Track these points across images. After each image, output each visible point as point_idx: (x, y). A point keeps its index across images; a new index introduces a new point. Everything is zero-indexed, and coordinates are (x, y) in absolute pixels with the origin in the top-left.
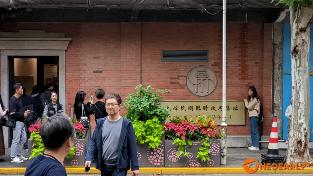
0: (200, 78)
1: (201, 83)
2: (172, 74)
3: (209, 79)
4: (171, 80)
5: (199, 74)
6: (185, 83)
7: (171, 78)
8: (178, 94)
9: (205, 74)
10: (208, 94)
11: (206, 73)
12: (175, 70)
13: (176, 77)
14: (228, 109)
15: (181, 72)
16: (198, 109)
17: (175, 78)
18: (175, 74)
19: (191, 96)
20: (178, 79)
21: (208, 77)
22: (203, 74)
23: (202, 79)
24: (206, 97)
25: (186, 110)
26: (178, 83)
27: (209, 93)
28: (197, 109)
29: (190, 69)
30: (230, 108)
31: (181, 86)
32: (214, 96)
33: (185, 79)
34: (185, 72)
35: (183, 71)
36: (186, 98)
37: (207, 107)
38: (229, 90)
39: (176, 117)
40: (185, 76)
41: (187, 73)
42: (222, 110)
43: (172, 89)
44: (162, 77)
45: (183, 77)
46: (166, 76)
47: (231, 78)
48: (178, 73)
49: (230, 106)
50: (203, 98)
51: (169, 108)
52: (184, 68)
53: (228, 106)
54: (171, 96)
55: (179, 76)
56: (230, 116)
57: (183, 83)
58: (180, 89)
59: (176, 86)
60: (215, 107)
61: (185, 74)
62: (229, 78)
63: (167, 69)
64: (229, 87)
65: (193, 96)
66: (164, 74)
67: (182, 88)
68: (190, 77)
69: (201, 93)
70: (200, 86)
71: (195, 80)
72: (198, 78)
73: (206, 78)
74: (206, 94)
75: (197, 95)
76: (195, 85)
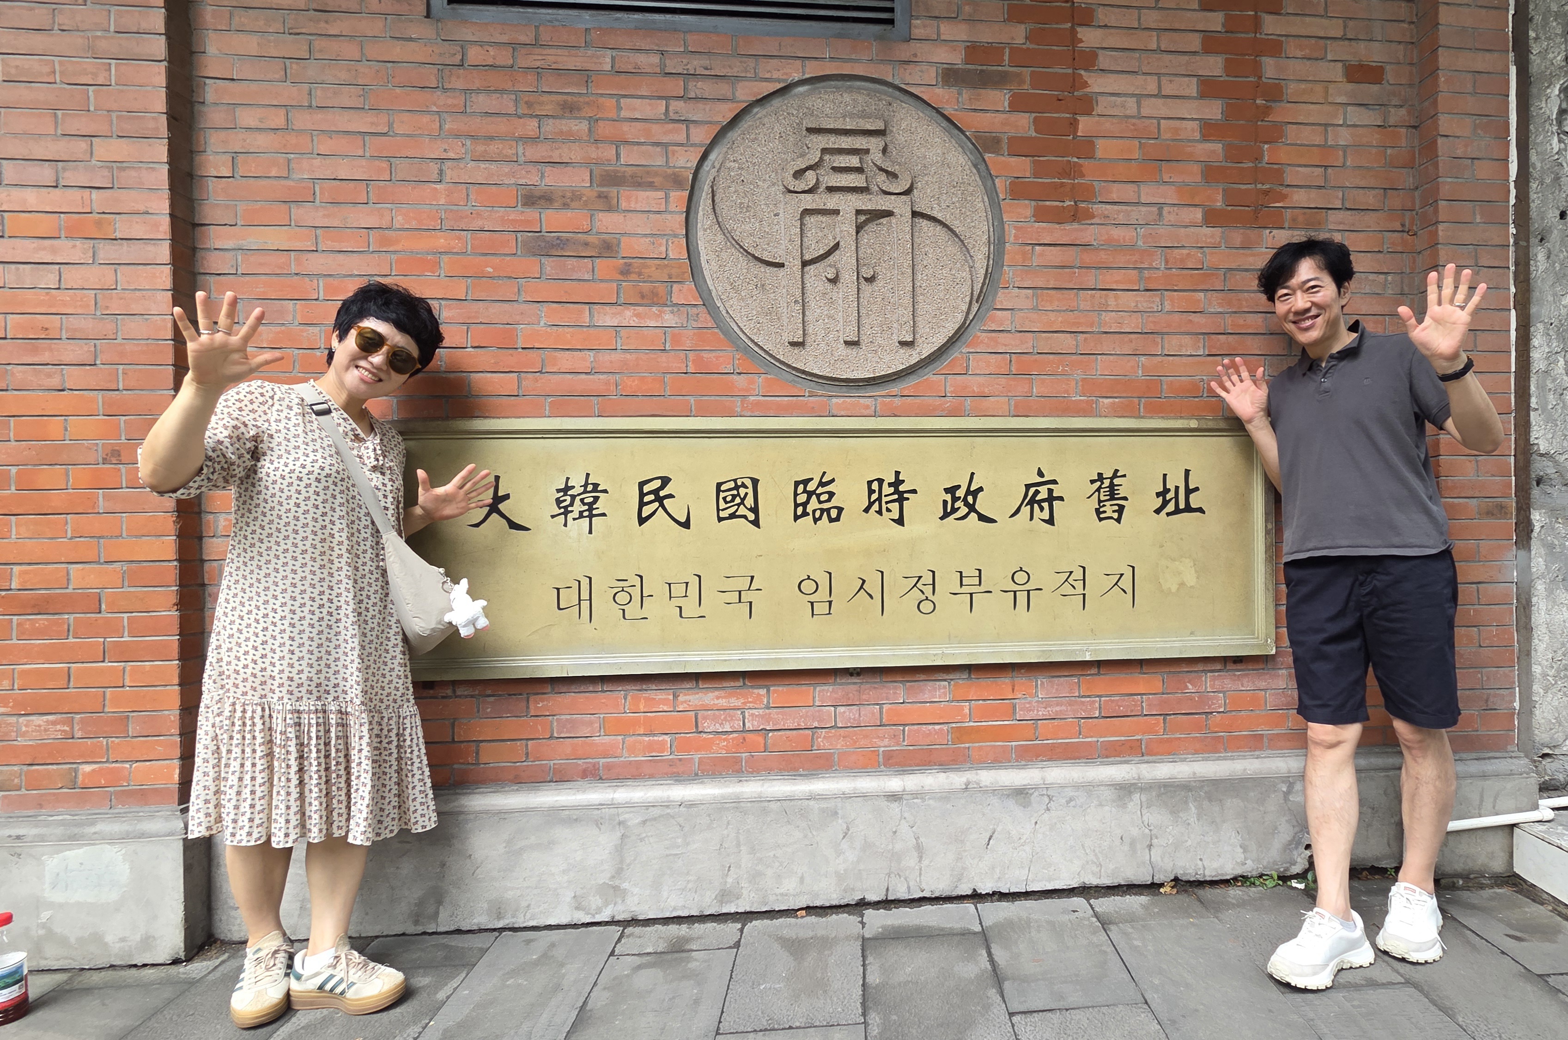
0: (832, 202)
1: (837, 246)
2: (540, 152)
3: (915, 214)
4: (531, 213)
5: (813, 156)
6: (677, 251)
8: (607, 359)
9: (876, 156)
10: (913, 357)
11: (884, 151)
12: (569, 109)
14: (1109, 509)
15: (631, 131)
16: (813, 504)
17: (571, 199)
18: (572, 152)
19: (740, 381)
21: (908, 192)
22: (854, 161)
23: (848, 204)
24: (895, 389)
25: (686, 525)
26: (608, 248)
27: (925, 349)
28: (800, 512)
29: (726, 112)
30: (1125, 499)
31: (633, 277)
32: (974, 383)
33: (672, 207)
34: (681, 137)
35: (655, 128)
36: (688, 401)
37: (902, 488)
38: (1109, 321)
39: (585, 595)
40: (674, 174)
41: (691, 149)
42: (1051, 521)
43: (544, 307)
44: (435, 176)
45: (651, 186)
46: (480, 172)
47: (1129, 208)
48: (598, 148)
49: (1124, 476)
50: (862, 400)
51: (507, 497)
52: (660, 98)
53: (1112, 479)
54: (530, 375)
55: (614, 179)
56: (1128, 573)
57: (660, 245)
58: (628, 313)
59: (586, 277)
60: (981, 489)
61: (674, 153)
62: (1116, 207)
63: (482, 102)
64: (1116, 298)
65: (760, 380)
66: (451, 155)
67: (645, 301)
68: (732, 189)
69: (842, 346)
70: (829, 280)
71: (776, 215)
72: (808, 197)
73: (893, 197)
74: (887, 358)
75: (804, 372)
76: (781, 272)
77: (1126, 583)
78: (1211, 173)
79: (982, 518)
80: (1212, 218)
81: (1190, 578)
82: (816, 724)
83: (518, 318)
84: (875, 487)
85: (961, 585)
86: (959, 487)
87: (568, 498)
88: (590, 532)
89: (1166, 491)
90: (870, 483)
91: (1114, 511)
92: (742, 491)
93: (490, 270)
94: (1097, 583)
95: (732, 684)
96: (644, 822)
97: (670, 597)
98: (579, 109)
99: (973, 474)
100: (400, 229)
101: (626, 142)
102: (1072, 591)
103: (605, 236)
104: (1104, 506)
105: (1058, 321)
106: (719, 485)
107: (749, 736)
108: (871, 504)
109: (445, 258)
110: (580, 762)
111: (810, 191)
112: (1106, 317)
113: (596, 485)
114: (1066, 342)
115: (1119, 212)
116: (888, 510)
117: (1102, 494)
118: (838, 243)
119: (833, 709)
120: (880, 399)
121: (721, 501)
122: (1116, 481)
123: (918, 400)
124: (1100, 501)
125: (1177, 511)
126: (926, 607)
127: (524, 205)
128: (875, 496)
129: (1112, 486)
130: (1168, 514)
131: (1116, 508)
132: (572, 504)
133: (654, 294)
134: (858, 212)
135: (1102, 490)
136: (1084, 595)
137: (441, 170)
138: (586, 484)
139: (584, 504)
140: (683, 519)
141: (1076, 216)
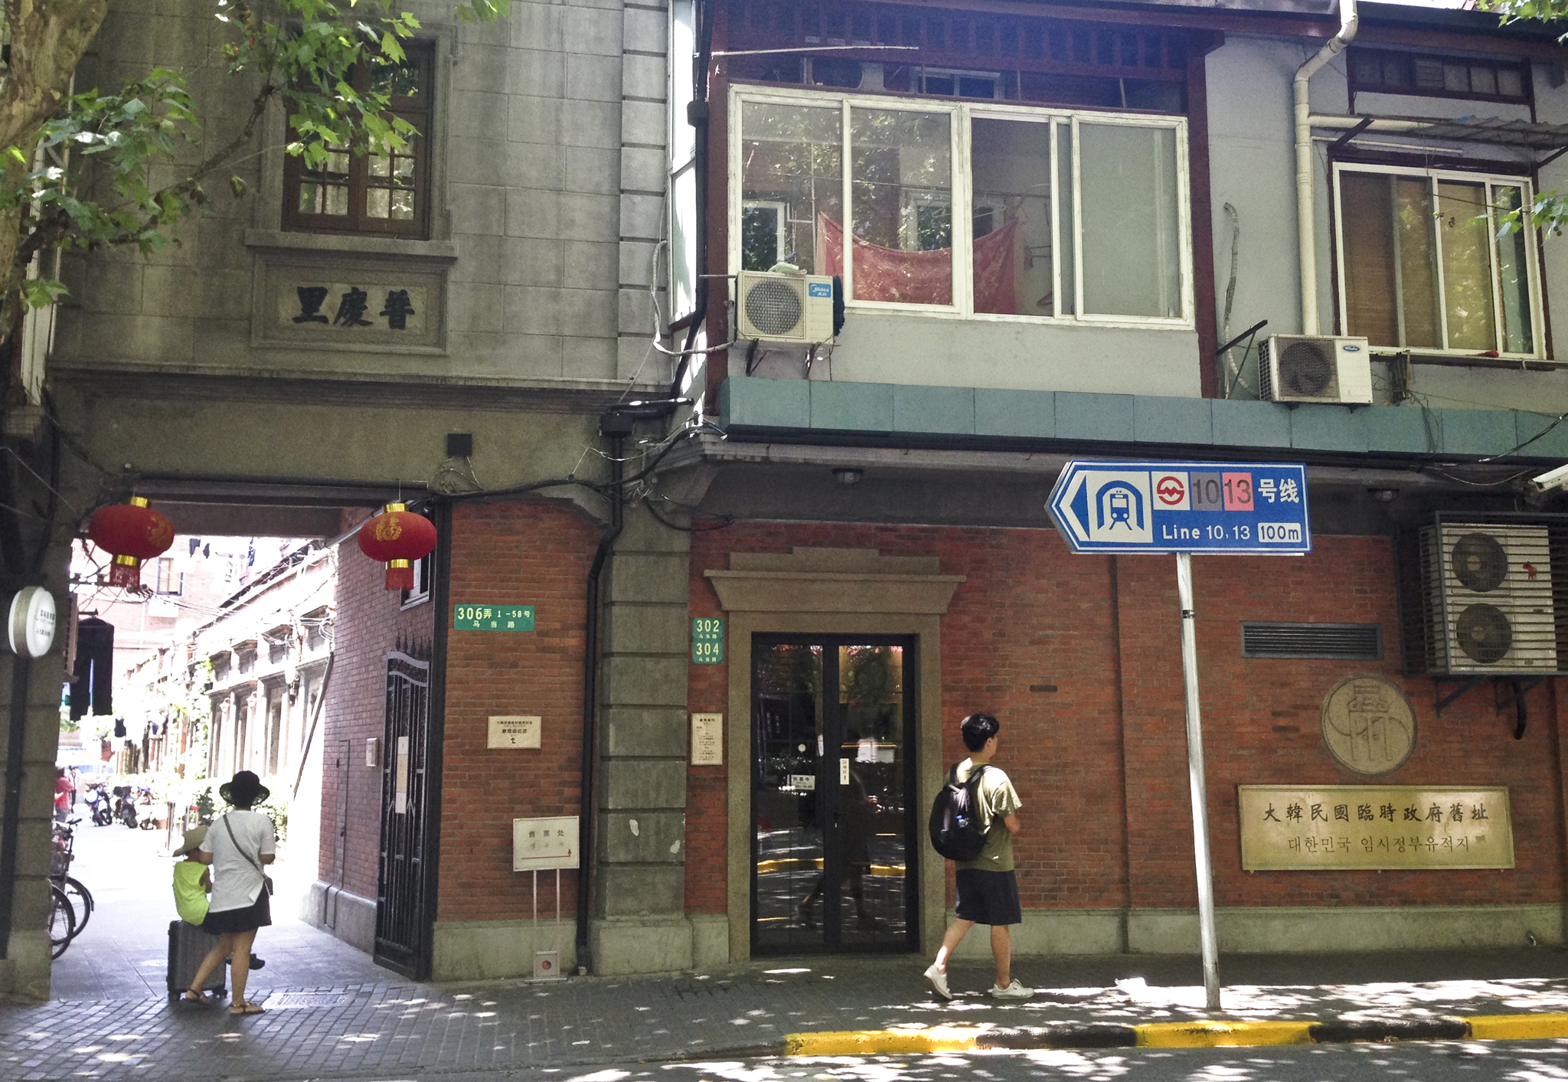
0: (1364, 715)
1: (1366, 728)
2: (1276, 699)
3: (1389, 718)
4: (1274, 719)
5: (1358, 700)
6: (1317, 730)
7: (1275, 714)
9: (1377, 699)
11: (1379, 697)
13: (1288, 707)
16: (1364, 814)
18: (1286, 699)
20: (1296, 715)
21: (1387, 711)
22: (1370, 702)
23: (1369, 715)
24: (1387, 776)
28: (1360, 816)
30: (1462, 813)
39: (1298, 843)
42: (1439, 821)
49: (1461, 805)
51: (1273, 810)
53: (1457, 806)
56: (1465, 839)
68: (1333, 710)
72: (1357, 713)
73: (1383, 713)
74: (1384, 766)
75: (1357, 770)
76: (1350, 737)
79: (1418, 820)
84: (1383, 808)
85: (1412, 842)
86: (1409, 808)
87: (1291, 810)
88: (1298, 822)
89: (1475, 810)
92: (1342, 809)
94: (1455, 842)
97: (1323, 845)
99: (1413, 804)
102: (1447, 845)
104: (1456, 816)
106: (1335, 807)
108: (1382, 814)
111: (1357, 711)
113: (1299, 807)
116: (1388, 816)
120: (1384, 779)
121: (1336, 812)
123: (1395, 779)
124: (1454, 814)
125: (1479, 817)
126: (1402, 849)
127: (1273, 716)
128: (1383, 811)
129: (1457, 809)
130: (1476, 819)
131: (1459, 816)
132: (1292, 813)
134: (1372, 718)
135: (1454, 810)
136: (1451, 847)
138: (1296, 806)
139: (1296, 812)
140: (1325, 818)
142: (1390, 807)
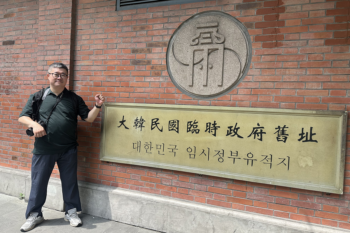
0: (202, 47)
1: (203, 59)
2: (136, 40)
3: (225, 49)
4: (134, 55)
5: (198, 35)
6: (164, 63)
7: (134, 51)
8: (148, 89)
9: (215, 34)
10: (222, 89)
11: (217, 31)
12: (142, 28)
13: (143, 46)
15: (155, 33)
17: (142, 51)
18: (142, 39)
19: (176, 95)
20: (149, 51)
21: (223, 43)
22: (209, 35)
23: (206, 48)
24: (216, 98)
25: (161, 131)
26: (149, 62)
27: (225, 87)
28: (189, 130)
29: (177, 25)
30: (288, 135)
31: (154, 69)
32: (239, 97)
33: (163, 51)
34: (166, 33)
35: (161, 31)
36: (164, 100)
37: (216, 126)
38: (286, 78)
39: (139, 146)
40: (164, 43)
41: (169, 36)
42: (261, 140)
43: (135, 77)
44: (115, 47)
45: (159, 46)
46: (123, 46)
47: (296, 41)
48: (148, 38)
49: (288, 127)
50: (207, 101)
51: (125, 121)
52: (162, 23)
53: (283, 128)
54: (131, 93)
55: (151, 45)
56: (287, 159)
57: (160, 61)
58: (152, 78)
59: (144, 70)
60: (239, 128)
61: (164, 37)
62: (291, 41)
63: (125, 29)
64: (289, 71)
65: (181, 95)
66: (119, 42)
67: (156, 75)
68: (177, 46)
69: (202, 86)
70: (200, 69)
71: (188, 52)
72: (196, 46)
73: (219, 44)
74: (214, 90)
75: (192, 93)
76: (188, 67)
77: (286, 162)
78: (328, 27)
79: (239, 136)
80: (328, 42)
81: (310, 164)
82: (189, 188)
83: (130, 80)
84: (208, 125)
85: (231, 155)
86: (232, 127)
87: (137, 122)
88: (141, 131)
89: (303, 133)
90: (207, 124)
91: (283, 139)
92: (175, 123)
93: (125, 69)
94: (275, 161)
95: (170, 173)
96: (147, 204)
97: (157, 149)
98: (145, 28)
99: (237, 123)
100: (108, 60)
101: (154, 36)
102: (267, 162)
103: (148, 59)
104: (280, 136)
105: (268, 78)
106: (170, 121)
107: (173, 187)
108: (207, 130)
109: (116, 66)
110: (135, 186)
111: (197, 45)
112: (285, 77)
113: (143, 119)
114: (271, 85)
115: (292, 43)
116: (212, 132)
117: (279, 133)
118: (203, 58)
119: (194, 184)
120: (212, 101)
121: (170, 125)
122: (285, 129)
123: (222, 102)
124: (278, 135)
125: (307, 141)
126: (221, 160)
127: (132, 53)
128: (208, 127)
129: (283, 131)
130: (303, 141)
131: (284, 138)
132: (138, 124)
133: (158, 73)
134: (209, 50)
135: (279, 132)
136: (271, 164)
137: (116, 46)
138: (141, 119)
139: (140, 124)
140: (161, 129)
141: (277, 45)
142: (215, 124)
